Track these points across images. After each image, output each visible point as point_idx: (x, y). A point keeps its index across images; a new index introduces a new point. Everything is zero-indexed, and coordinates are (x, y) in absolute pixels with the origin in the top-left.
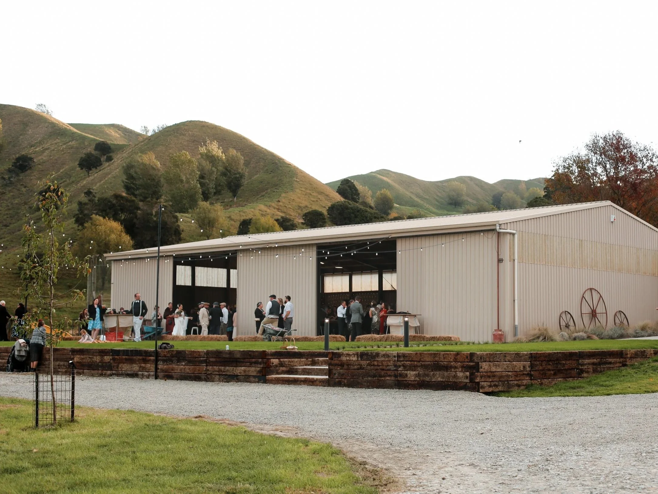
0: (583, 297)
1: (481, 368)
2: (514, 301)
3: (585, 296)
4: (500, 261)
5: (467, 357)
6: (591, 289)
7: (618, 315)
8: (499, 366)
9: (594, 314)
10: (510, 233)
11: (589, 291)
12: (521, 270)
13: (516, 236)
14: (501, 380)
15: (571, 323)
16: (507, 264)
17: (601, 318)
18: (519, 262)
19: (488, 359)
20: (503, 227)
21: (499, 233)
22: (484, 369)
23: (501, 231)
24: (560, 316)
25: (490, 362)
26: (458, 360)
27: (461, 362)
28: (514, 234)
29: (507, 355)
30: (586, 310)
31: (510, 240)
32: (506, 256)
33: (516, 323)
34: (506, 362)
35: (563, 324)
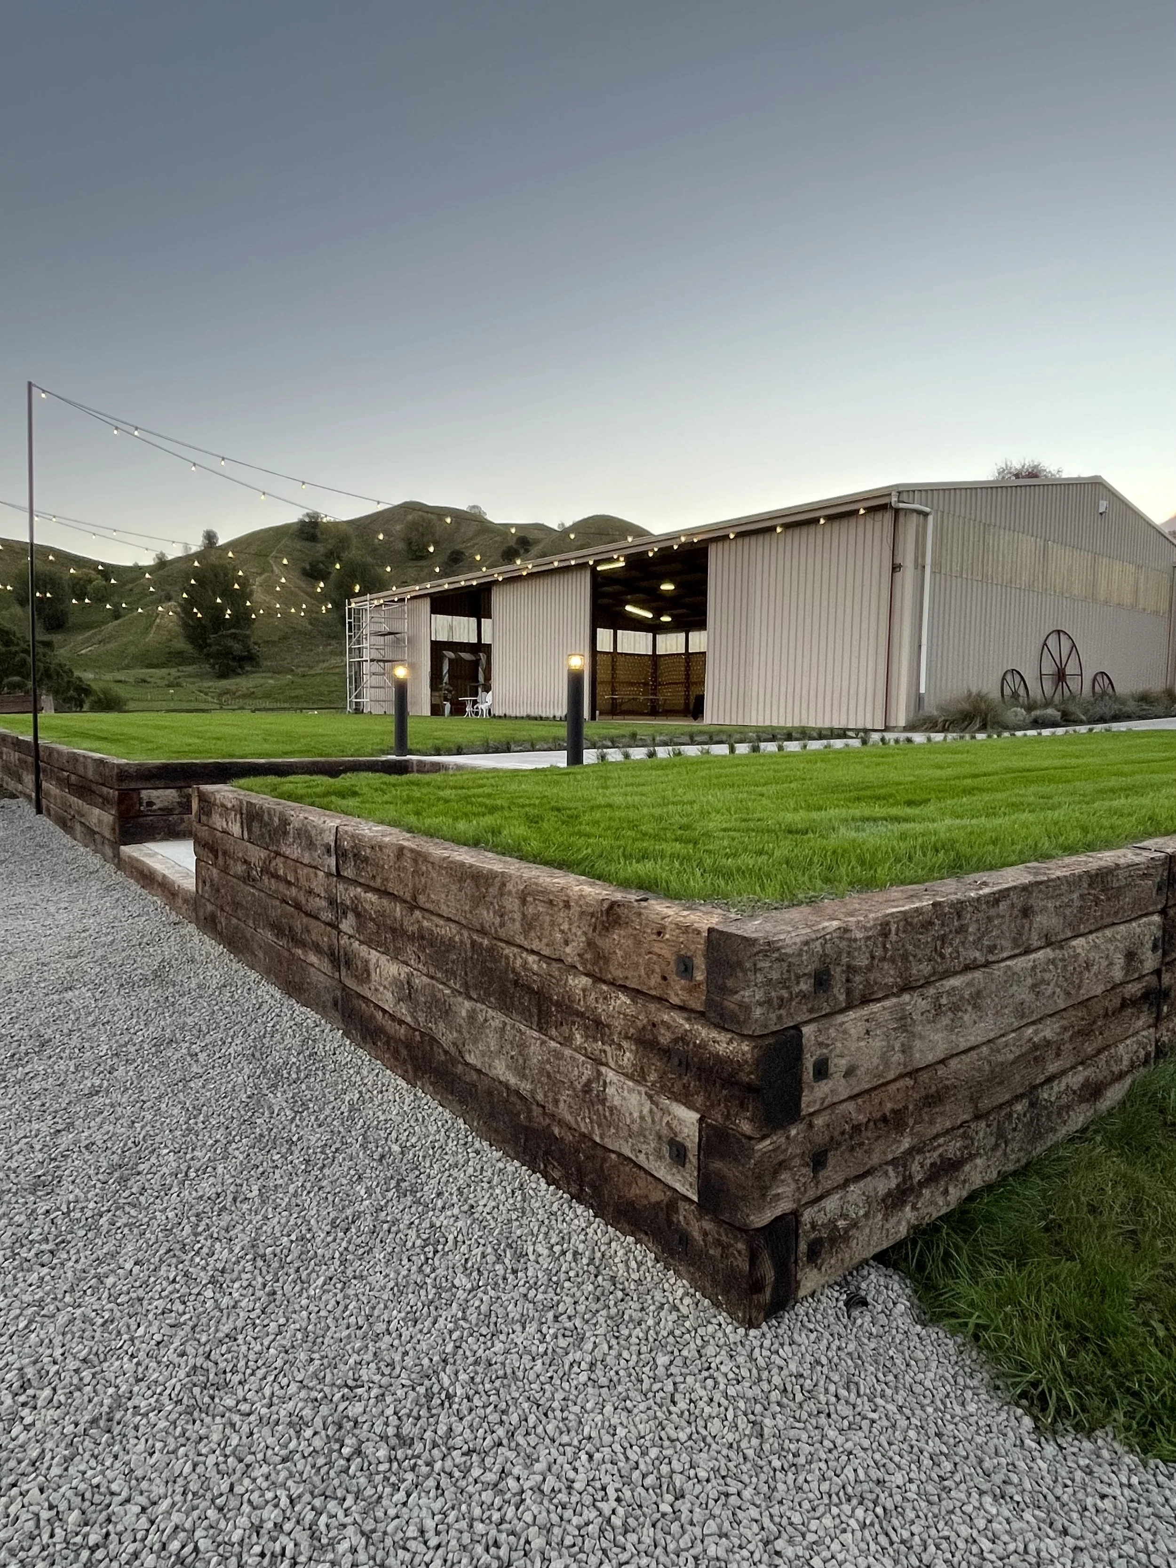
0: (1045, 644)
1: (822, 1071)
2: (920, 646)
3: (1049, 643)
4: (896, 568)
5: (686, 967)
6: (1059, 632)
7: (1099, 678)
8: (976, 1000)
9: (1060, 676)
10: (919, 512)
11: (1055, 636)
12: (937, 590)
13: (931, 518)
14: (985, 1104)
15: (1022, 691)
16: (908, 575)
17: (1073, 684)
18: (933, 572)
19: (889, 975)
20: (904, 497)
21: (897, 511)
22: (849, 1072)
23: (901, 505)
24: (1004, 679)
25: (906, 988)
26: (616, 973)
27: (635, 993)
28: (926, 515)
29: (1037, 902)
30: (1049, 668)
31: (918, 526)
32: (908, 560)
33: (922, 690)
34: (1027, 952)
35: (1007, 691)
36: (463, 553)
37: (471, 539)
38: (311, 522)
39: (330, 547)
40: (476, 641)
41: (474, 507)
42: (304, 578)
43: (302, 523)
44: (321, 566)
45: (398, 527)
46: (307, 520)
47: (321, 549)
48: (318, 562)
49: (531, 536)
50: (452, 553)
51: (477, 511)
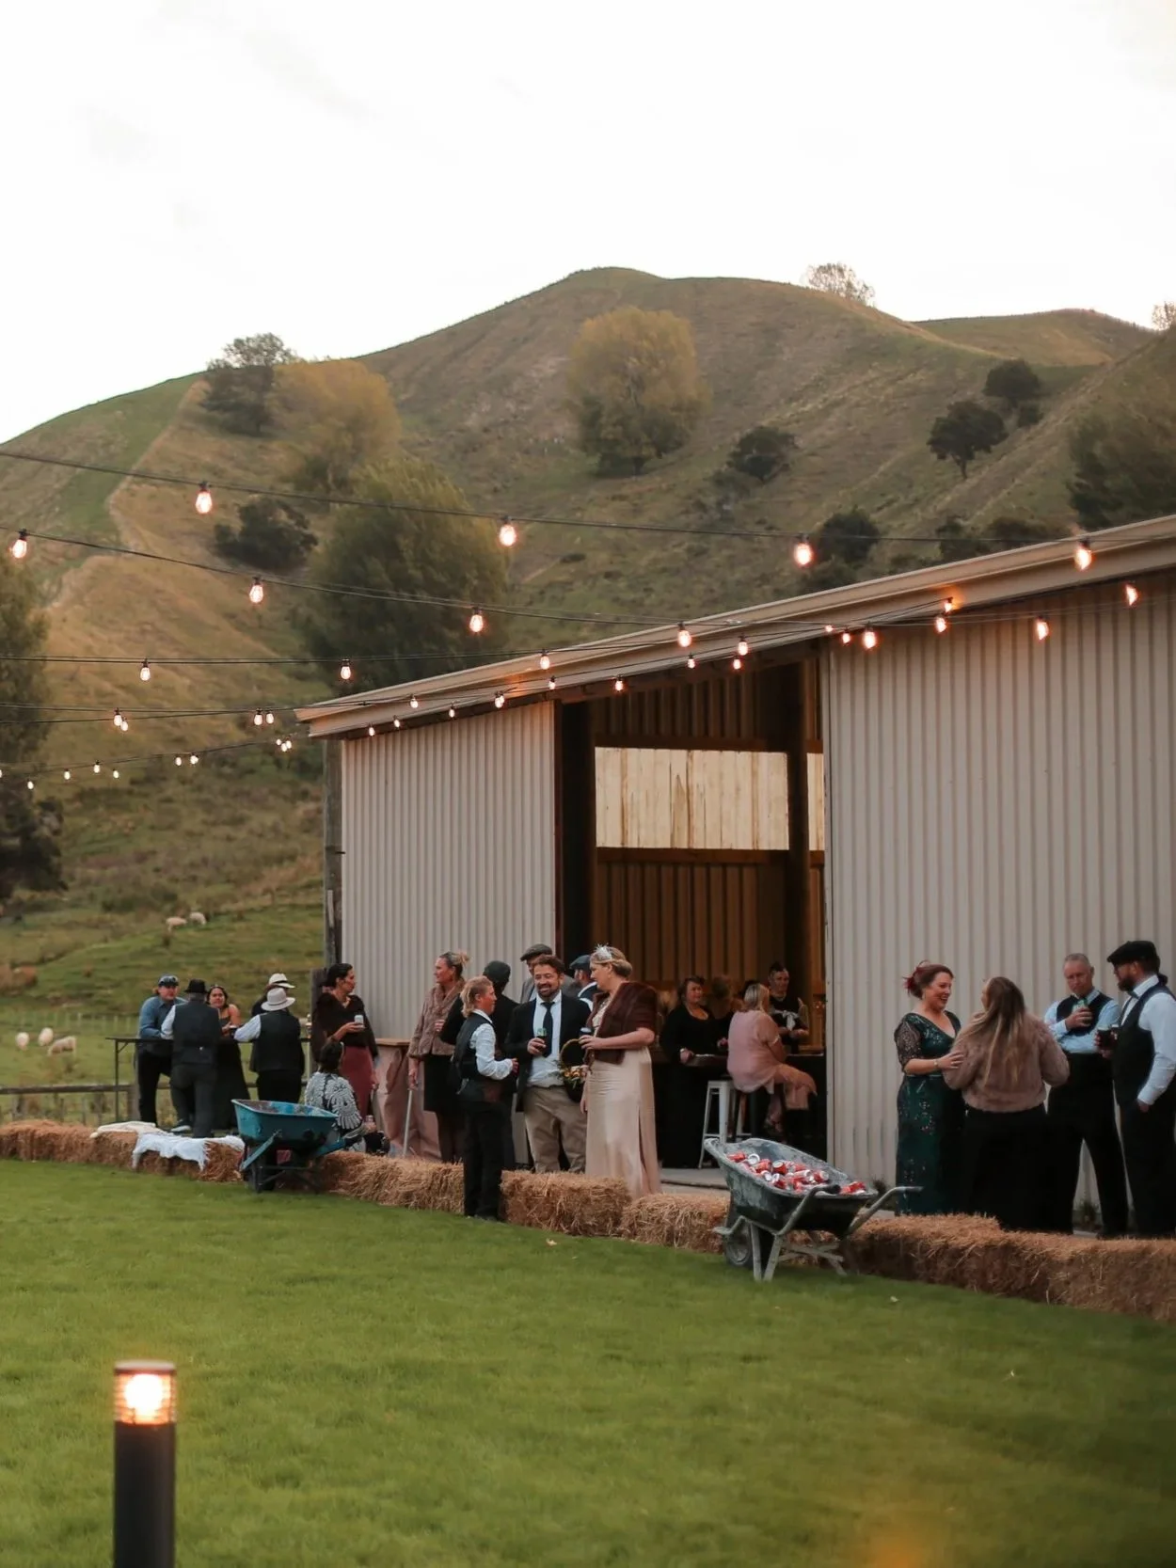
36: (787, 439)
37: (817, 386)
38: (248, 370)
39: (308, 448)
40: (782, 843)
41: (826, 269)
42: (221, 563)
43: (218, 376)
44: (283, 516)
45: (549, 365)
46: (235, 361)
47: (280, 457)
48: (268, 507)
49: (1037, 358)
50: (746, 443)
51: (837, 282)
